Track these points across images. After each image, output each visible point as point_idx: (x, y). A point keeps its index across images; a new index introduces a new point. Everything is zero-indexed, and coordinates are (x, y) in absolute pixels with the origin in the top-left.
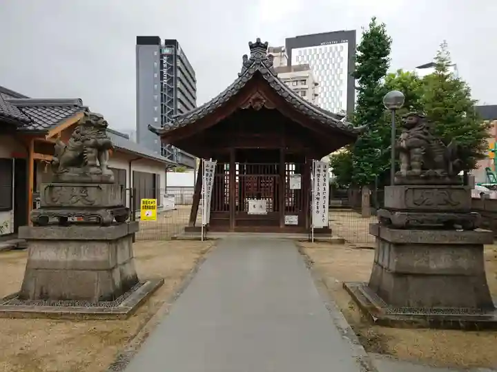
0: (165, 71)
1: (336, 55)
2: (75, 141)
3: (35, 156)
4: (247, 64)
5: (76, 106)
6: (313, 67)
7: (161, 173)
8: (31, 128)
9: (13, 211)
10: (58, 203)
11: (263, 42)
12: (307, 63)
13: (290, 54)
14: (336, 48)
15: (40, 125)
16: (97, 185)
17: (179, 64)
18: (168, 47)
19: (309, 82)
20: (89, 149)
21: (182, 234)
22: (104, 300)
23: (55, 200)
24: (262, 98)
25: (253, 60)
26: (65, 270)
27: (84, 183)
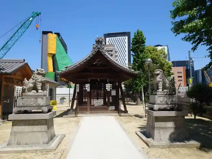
2: (33, 80)
3: (4, 83)
4: (94, 47)
5: (22, 62)
6: (114, 45)
7: (54, 88)
8: (4, 72)
10: (25, 105)
12: (112, 43)
13: (105, 40)
14: (123, 38)
15: (8, 70)
16: (42, 97)
19: (114, 51)
20: (38, 83)
22: (44, 144)
25: (97, 46)
26: (28, 132)
27: (36, 97)
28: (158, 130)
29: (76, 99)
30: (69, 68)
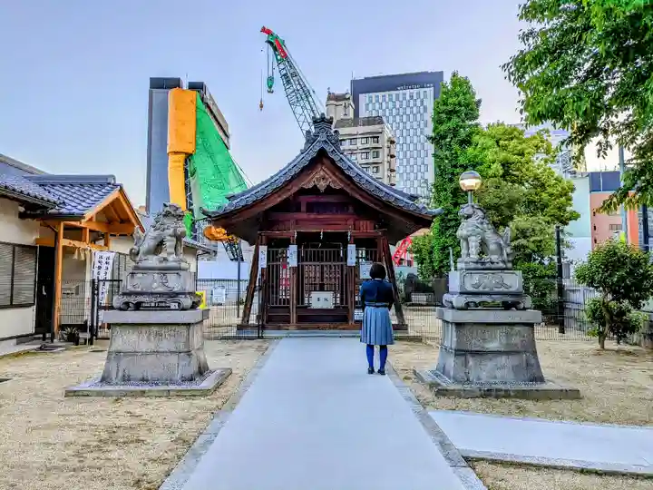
1: (418, 103)
2: (154, 230)
3: (63, 242)
5: (109, 184)
6: (388, 120)
9: (35, 307)
10: (140, 289)
11: (327, 117)
12: (380, 114)
13: (356, 101)
14: (418, 94)
15: (74, 207)
16: (176, 272)
19: (384, 142)
20: (168, 238)
21: (233, 333)
23: (136, 286)
24: (326, 176)
25: (316, 136)
26: (147, 354)
27: (164, 271)
28: (463, 358)
29: (257, 288)
30: (239, 200)
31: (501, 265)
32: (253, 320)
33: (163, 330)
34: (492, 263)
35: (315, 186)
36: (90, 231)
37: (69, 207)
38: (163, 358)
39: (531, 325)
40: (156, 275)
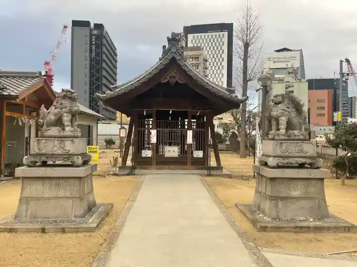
0: (94, 47)
1: (219, 40)
2: (55, 109)
3: (7, 114)
4: (166, 52)
5: (37, 77)
6: (203, 48)
7: (93, 124)
10: (44, 152)
12: (199, 45)
13: (187, 38)
14: (219, 35)
15: (12, 91)
16: (71, 139)
17: (104, 42)
18: (96, 29)
19: (201, 59)
20: (65, 114)
23: (41, 149)
24: (176, 75)
25: (169, 49)
26: (49, 198)
27: (62, 138)
29: (132, 144)
30: (120, 89)
31: (302, 137)
32: (129, 163)
33: (61, 182)
34: (295, 136)
35: (168, 81)
36: (26, 106)
37: (9, 91)
38: (61, 201)
39: (322, 179)
40: (56, 142)
